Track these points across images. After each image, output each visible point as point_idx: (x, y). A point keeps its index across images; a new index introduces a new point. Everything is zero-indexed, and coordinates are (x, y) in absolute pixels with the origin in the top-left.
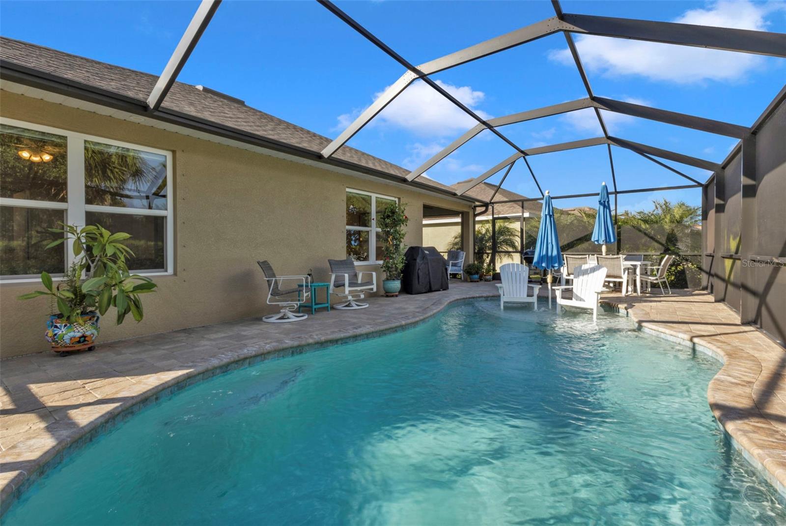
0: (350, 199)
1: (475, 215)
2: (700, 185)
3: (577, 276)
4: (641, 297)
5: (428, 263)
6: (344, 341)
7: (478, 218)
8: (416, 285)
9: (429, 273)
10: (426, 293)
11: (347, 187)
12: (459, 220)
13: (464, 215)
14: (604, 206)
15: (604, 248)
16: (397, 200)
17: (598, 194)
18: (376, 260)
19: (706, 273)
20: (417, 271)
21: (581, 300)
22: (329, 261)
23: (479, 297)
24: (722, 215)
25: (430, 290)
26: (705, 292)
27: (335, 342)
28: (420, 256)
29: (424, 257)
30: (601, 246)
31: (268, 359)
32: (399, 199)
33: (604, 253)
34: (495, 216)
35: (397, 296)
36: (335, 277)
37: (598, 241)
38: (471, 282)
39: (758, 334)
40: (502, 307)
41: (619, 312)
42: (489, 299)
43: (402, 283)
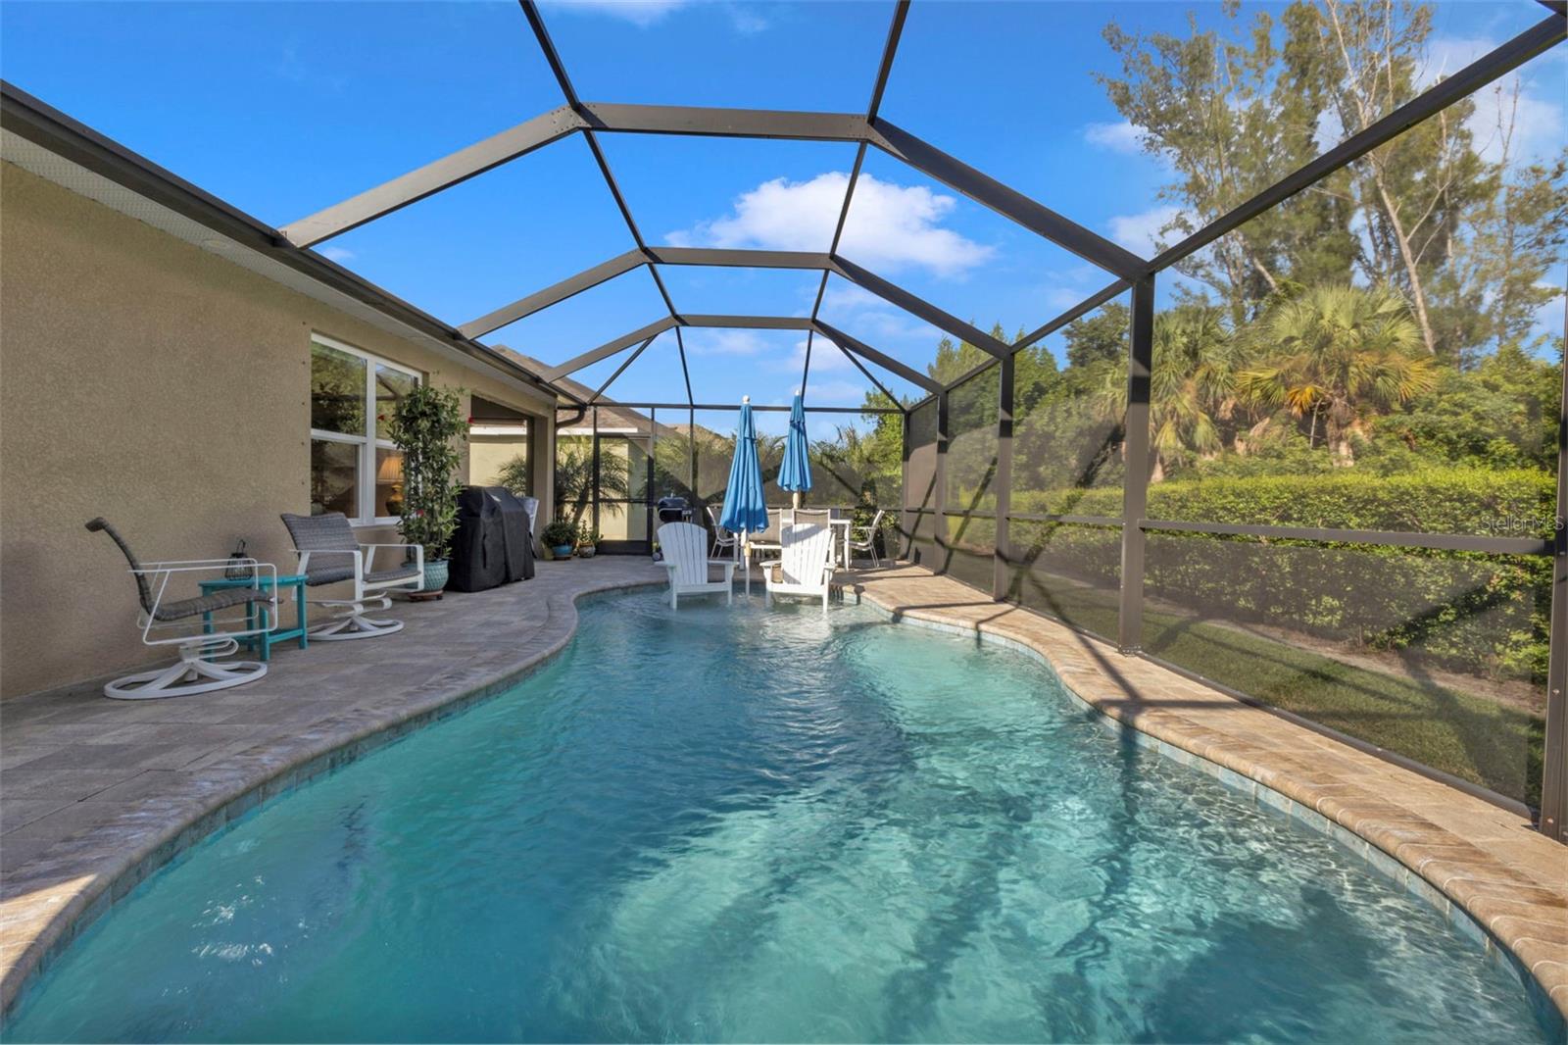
0: (322, 361)
1: (558, 426)
2: (902, 410)
3: (786, 544)
4: (850, 573)
5: (502, 521)
6: (441, 713)
7: (561, 432)
8: (481, 573)
9: (504, 545)
10: (497, 586)
11: (314, 331)
12: (522, 431)
13: (533, 421)
14: (799, 430)
15: (796, 498)
16: (419, 376)
17: (789, 409)
18: (377, 515)
19: (907, 535)
20: (481, 539)
21: (795, 582)
22: (283, 518)
23: (613, 589)
24: (945, 455)
25: (507, 580)
26: (905, 562)
27: (424, 717)
28: (484, 507)
29: (494, 509)
30: (791, 493)
31: (274, 794)
32: (425, 374)
33: (795, 506)
34: (600, 430)
35: (439, 598)
36: (310, 558)
37: (788, 486)
38: (555, 559)
39: (1021, 613)
40: (674, 605)
41: (842, 598)
42: (630, 590)
43: (450, 569)
